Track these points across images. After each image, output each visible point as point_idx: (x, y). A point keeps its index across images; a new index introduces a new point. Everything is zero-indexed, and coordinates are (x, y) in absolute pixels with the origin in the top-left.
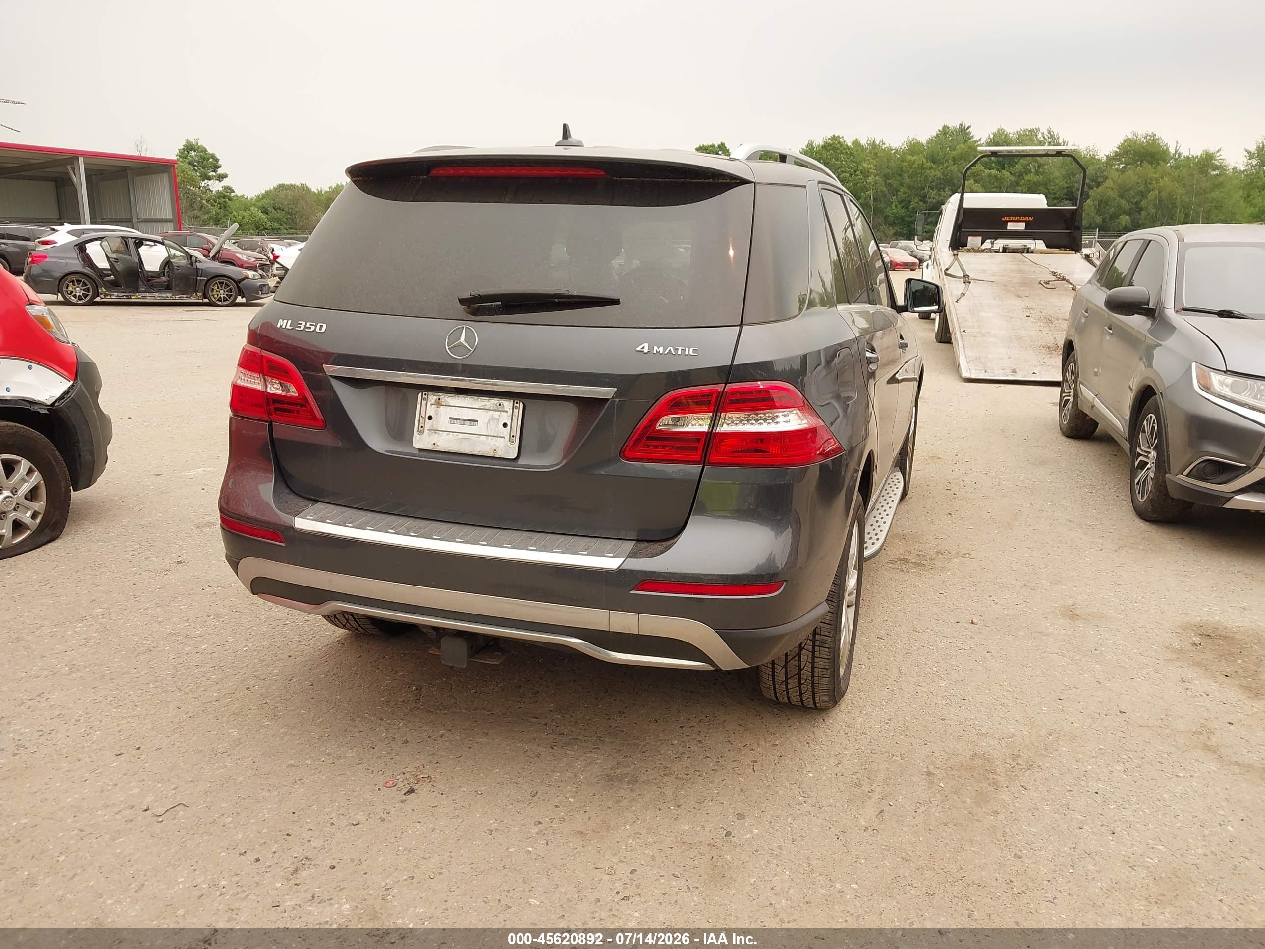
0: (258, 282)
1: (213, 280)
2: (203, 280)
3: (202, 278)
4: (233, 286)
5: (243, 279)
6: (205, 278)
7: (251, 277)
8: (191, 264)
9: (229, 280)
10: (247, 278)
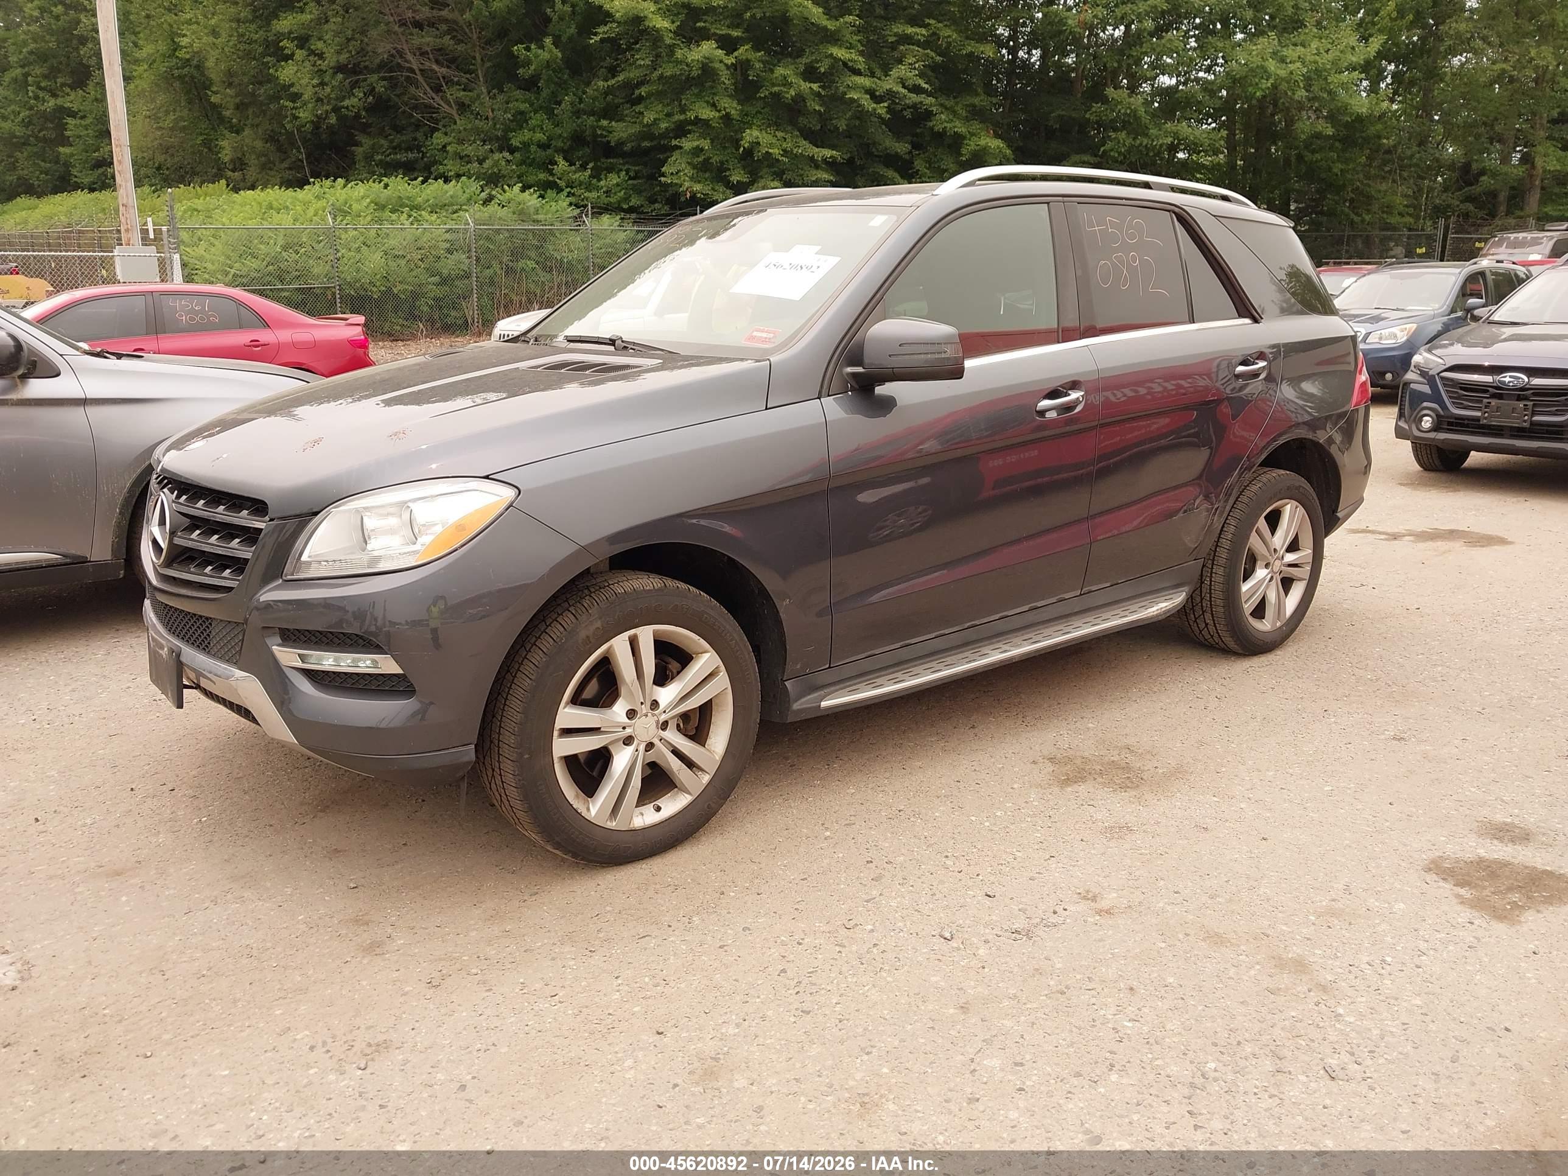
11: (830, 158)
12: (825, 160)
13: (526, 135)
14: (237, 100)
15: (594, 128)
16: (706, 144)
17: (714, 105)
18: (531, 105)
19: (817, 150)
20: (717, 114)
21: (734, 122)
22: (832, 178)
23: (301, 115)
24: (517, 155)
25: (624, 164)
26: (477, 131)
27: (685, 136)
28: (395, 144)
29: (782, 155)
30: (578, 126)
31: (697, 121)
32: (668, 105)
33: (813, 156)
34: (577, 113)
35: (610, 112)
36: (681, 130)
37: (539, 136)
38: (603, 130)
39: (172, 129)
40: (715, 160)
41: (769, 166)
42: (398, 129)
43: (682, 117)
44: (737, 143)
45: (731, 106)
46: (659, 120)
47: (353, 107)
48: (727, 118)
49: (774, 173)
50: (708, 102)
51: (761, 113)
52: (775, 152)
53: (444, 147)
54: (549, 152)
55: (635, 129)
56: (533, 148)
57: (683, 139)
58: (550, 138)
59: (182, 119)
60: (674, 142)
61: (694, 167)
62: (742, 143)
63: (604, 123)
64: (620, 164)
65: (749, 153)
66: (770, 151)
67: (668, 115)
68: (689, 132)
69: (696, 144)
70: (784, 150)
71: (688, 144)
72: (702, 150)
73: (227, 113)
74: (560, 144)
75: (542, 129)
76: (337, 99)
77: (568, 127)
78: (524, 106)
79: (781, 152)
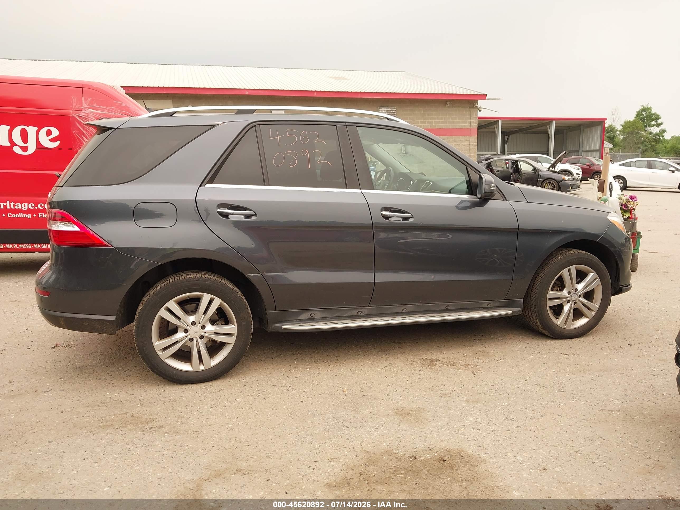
0: (570, 183)
1: (546, 181)
2: (541, 181)
3: (540, 180)
4: (556, 184)
5: (562, 181)
6: (542, 180)
7: (566, 179)
8: (535, 173)
9: (554, 181)
10: (564, 180)
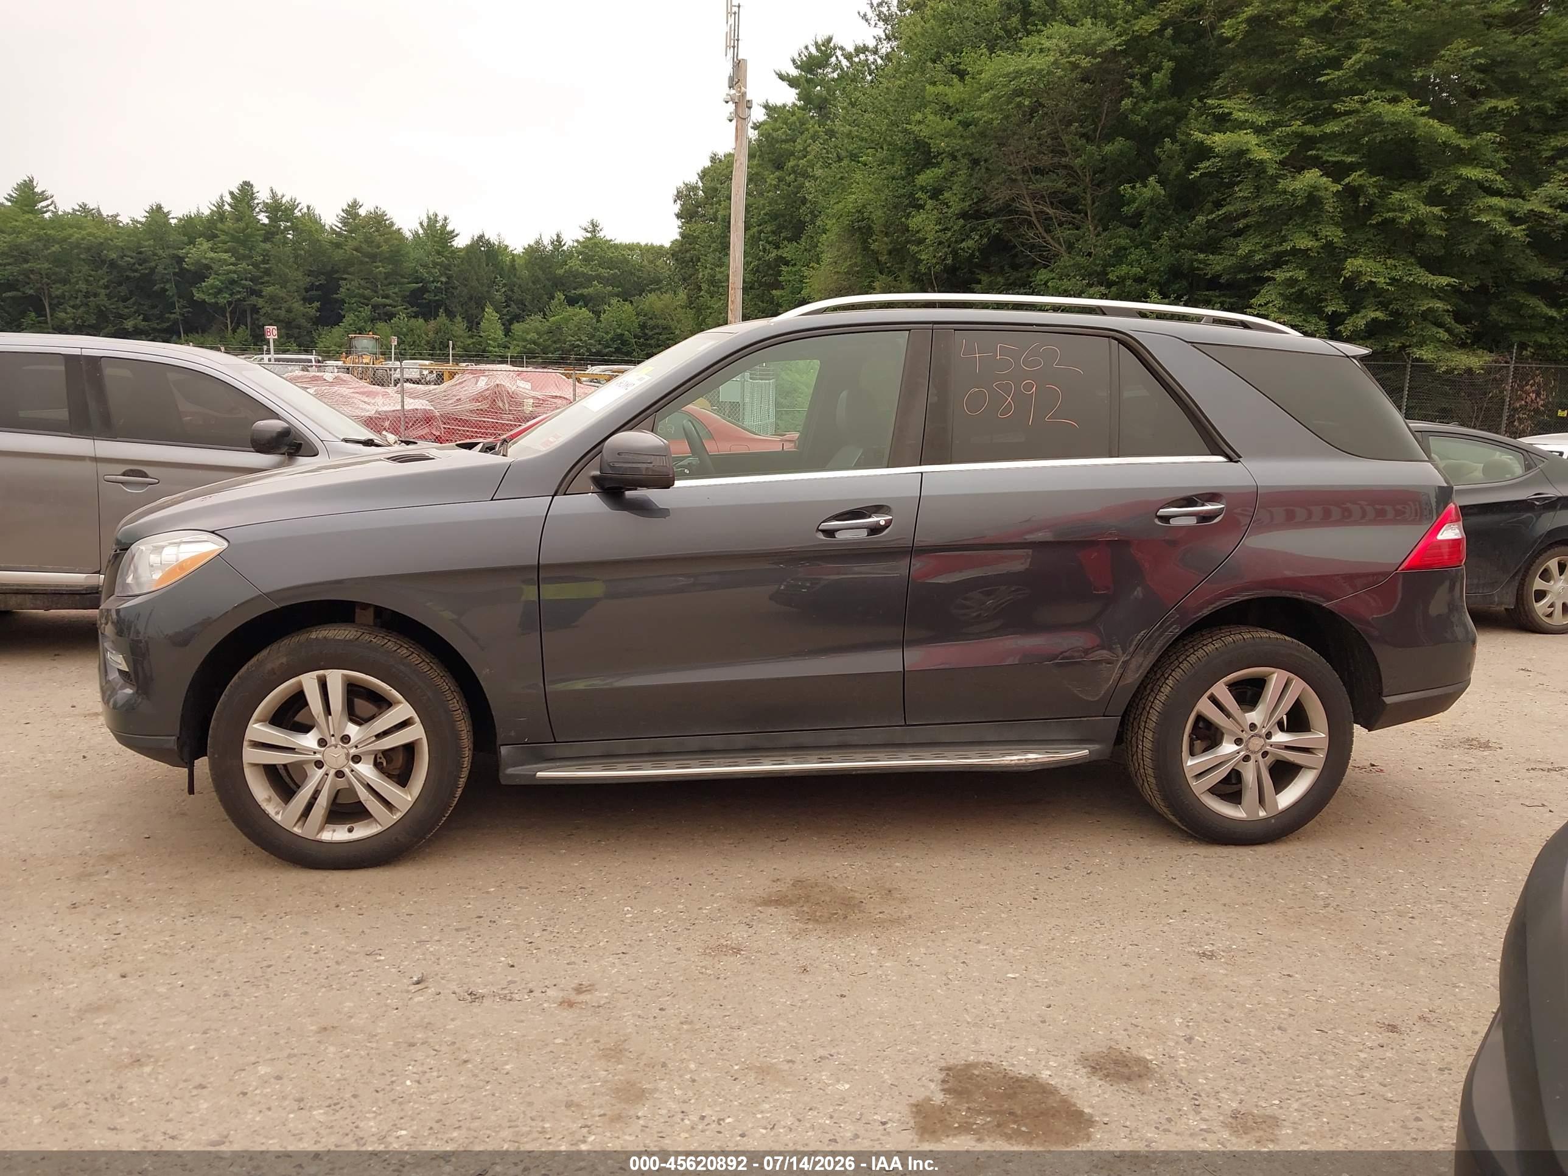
11: (1447, 285)
12: (1441, 289)
13: (1124, 269)
14: (890, 247)
15: (1192, 261)
16: (1301, 275)
17: (1316, 235)
18: (1133, 240)
19: (1432, 277)
20: (1317, 244)
21: (1337, 250)
22: (1449, 307)
23: (923, 257)
24: (1114, 289)
25: (1219, 297)
26: (1078, 267)
27: (1280, 267)
28: (1010, 281)
29: (1388, 284)
30: (1176, 260)
31: (1294, 252)
32: (1267, 237)
33: (1427, 284)
34: (1177, 248)
35: (1212, 246)
36: (1278, 262)
37: (1136, 270)
38: (1200, 263)
39: (847, 273)
40: (1311, 290)
41: (1375, 297)
42: (1015, 267)
43: (1280, 249)
44: (1338, 272)
45: (1334, 234)
46: (1255, 251)
47: (969, 248)
48: (1329, 246)
49: (1380, 303)
50: (1309, 232)
51: (1371, 241)
52: (1381, 281)
53: (1047, 282)
54: (1144, 285)
55: (1230, 262)
56: (1129, 282)
57: (1278, 271)
58: (1146, 272)
59: (856, 264)
60: (1267, 274)
61: (1286, 298)
62: (1344, 272)
63: (1202, 256)
64: (1216, 296)
65: (1349, 283)
66: (1374, 280)
67: (1266, 246)
68: (1286, 263)
69: (1288, 275)
70: (1393, 279)
71: (1280, 275)
72: (1297, 281)
73: (883, 258)
74: (1156, 277)
75: (1140, 264)
76: (956, 242)
77: (1166, 260)
78: (1124, 242)
79: (1388, 281)
